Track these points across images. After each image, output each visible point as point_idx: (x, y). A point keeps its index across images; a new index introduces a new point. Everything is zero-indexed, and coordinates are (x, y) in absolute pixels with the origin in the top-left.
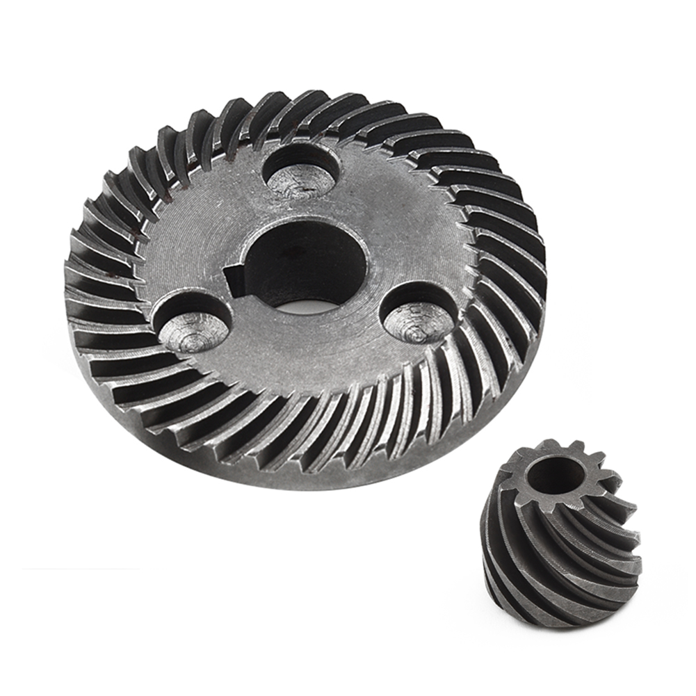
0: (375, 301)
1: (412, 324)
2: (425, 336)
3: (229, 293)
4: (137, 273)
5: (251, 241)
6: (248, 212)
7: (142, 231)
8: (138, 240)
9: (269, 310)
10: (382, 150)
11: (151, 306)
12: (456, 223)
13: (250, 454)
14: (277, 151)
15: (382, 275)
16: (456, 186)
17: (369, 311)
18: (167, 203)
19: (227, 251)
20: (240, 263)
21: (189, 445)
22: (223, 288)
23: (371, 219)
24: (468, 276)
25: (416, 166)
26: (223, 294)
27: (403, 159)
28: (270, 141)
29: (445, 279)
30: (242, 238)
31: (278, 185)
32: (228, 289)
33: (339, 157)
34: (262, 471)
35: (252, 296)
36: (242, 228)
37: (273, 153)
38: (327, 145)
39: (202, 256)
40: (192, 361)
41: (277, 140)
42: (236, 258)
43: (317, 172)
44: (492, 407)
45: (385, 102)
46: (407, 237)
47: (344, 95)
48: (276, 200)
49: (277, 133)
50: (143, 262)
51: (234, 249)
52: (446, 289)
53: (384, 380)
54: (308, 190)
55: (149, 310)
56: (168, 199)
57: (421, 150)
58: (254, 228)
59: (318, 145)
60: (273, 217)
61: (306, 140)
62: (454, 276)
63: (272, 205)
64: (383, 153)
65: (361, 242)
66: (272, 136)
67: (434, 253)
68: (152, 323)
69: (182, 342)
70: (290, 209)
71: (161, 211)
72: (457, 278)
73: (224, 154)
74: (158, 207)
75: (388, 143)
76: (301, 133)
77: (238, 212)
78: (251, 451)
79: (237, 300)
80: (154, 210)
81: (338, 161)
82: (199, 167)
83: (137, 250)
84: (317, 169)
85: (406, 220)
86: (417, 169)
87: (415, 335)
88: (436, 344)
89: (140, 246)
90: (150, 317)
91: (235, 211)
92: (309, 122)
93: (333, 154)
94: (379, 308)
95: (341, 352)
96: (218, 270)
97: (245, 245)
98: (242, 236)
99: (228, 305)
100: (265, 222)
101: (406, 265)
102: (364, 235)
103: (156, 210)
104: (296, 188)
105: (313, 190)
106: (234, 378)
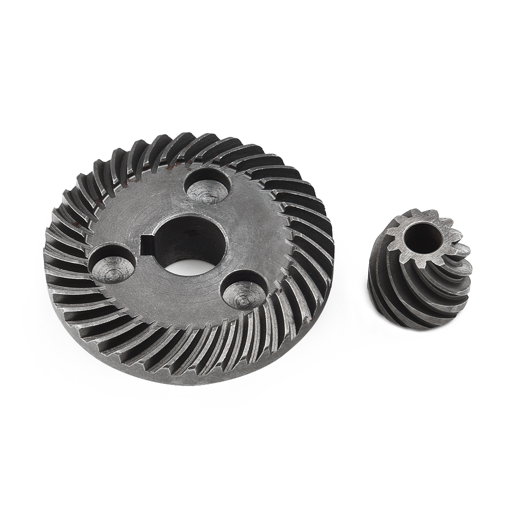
0: (221, 276)
1: (243, 294)
2: (248, 303)
3: (139, 251)
4: (91, 226)
5: (163, 222)
6: (168, 204)
7: (103, 201)
8: (99, 206)
9: (158, 267)
10: (259, 184)
11: (92, 249)
12: (286, 239)
13: (116, 353)
14: (198, 170)
15: (231, 261)
16: (292, 217)
17: (216, 282)
18: (124, 187)
19: (147, 225)
20: (152, 234)
21: (86, 338)
22: (137, 247)
23: (237, 225)
24: (281, 273)
25: (275, 199)
26: (136, 251)
27: (269, 192)
28: (196, 163)
29: (267, 273)
30: (159, 219)
31: (196, 190)
32: (140, 249)
33: (233, 182)
34: (123, 364)
35: (151, 256)
36: (161, 213)
37: (195, 171)
38: (228, 173)
39: (132, 224)
40: (103, 288)
41: (200, 163)
42: (151, 230)
43: (221, 187)
44: (270, 357)
45: (271, 154)
46: (254, 241)
47: (249, 145)
48: (187, 200)
49: (201, 159)
50: (97, 220)
51: (152, 225)
52: (265, 279)
53: (209, 327)
54: (212, 196)
55: (90, 250)
56: (125, 185)
57: (280, 190)
58: (168, 215)
59: (223, 172)
60: (181, 210)
61: (218, 168)
62: (273, 272)
63: (183, 203)
64: (259, 186)
65: (227, 238)
66: (197, 160)
67: (266, 255)
68: (89, 259)
69: (107, 273)
70: (192, 208)
71: (118, 191)
72: (274, 274)
73: (167, 165)
74: (117, 189)
75: (263, 181)
76: (215, 162)
77: (162, 203)
78: (118, 351)
79: (142, 256)
80: (114, 190)
81: (231, 184)
82: (150, 170)
83: (96, 212)
84: (221, 186)
85: (257, 230)
86: (275, 200)
87: (243, 301)
88: (247, 311)
89: (98, 210)
90: (89, 255)
91: (161, 201)
92: (221, 158)
93: (230, 180)
94: (222, 281)
95: (191, 303)
96: (138, 235)
97: (159, 224)
98: (159, 218)
99: (136, 258)
100: (175, 213)
101: (247, 258)
102: (230, 235)
103: (116, 190)
104: (206, 194)
105: (216, 197)
106: (124, 304)
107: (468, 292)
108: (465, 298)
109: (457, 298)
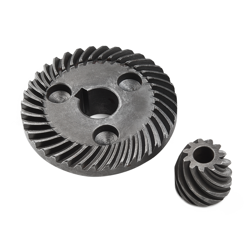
107: (230, 185)
108: (229, 189)
109: (224, 189)
